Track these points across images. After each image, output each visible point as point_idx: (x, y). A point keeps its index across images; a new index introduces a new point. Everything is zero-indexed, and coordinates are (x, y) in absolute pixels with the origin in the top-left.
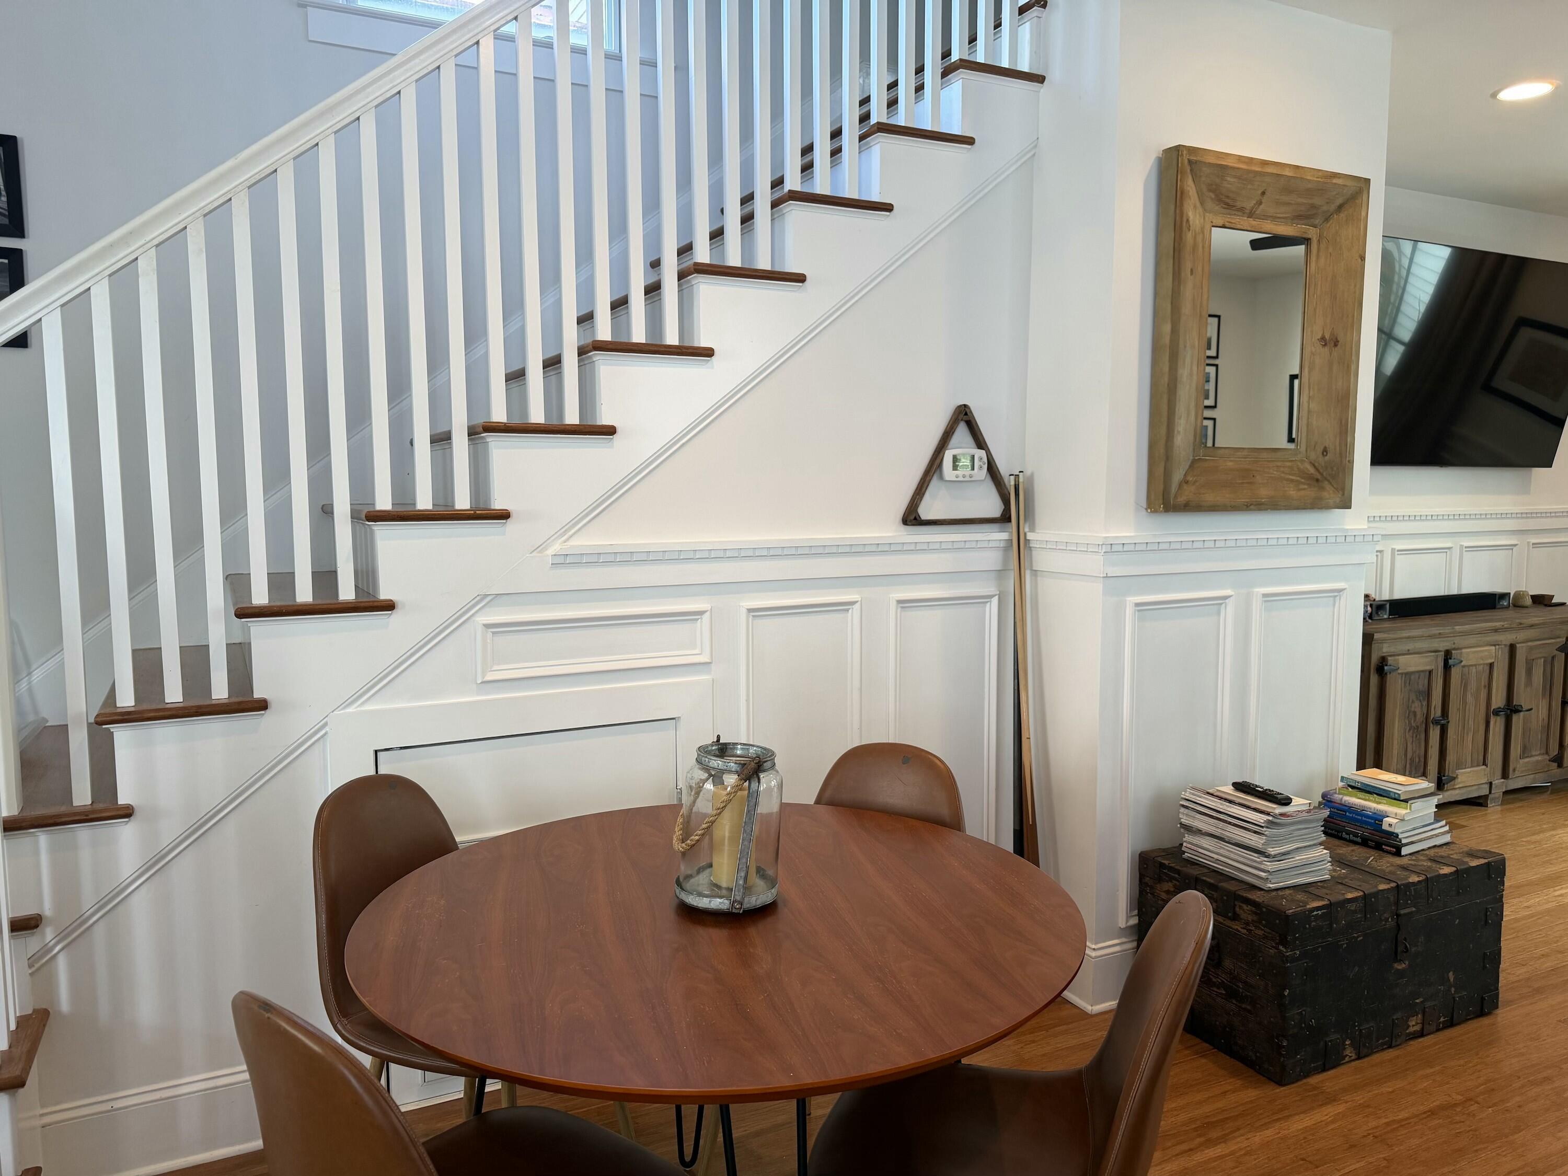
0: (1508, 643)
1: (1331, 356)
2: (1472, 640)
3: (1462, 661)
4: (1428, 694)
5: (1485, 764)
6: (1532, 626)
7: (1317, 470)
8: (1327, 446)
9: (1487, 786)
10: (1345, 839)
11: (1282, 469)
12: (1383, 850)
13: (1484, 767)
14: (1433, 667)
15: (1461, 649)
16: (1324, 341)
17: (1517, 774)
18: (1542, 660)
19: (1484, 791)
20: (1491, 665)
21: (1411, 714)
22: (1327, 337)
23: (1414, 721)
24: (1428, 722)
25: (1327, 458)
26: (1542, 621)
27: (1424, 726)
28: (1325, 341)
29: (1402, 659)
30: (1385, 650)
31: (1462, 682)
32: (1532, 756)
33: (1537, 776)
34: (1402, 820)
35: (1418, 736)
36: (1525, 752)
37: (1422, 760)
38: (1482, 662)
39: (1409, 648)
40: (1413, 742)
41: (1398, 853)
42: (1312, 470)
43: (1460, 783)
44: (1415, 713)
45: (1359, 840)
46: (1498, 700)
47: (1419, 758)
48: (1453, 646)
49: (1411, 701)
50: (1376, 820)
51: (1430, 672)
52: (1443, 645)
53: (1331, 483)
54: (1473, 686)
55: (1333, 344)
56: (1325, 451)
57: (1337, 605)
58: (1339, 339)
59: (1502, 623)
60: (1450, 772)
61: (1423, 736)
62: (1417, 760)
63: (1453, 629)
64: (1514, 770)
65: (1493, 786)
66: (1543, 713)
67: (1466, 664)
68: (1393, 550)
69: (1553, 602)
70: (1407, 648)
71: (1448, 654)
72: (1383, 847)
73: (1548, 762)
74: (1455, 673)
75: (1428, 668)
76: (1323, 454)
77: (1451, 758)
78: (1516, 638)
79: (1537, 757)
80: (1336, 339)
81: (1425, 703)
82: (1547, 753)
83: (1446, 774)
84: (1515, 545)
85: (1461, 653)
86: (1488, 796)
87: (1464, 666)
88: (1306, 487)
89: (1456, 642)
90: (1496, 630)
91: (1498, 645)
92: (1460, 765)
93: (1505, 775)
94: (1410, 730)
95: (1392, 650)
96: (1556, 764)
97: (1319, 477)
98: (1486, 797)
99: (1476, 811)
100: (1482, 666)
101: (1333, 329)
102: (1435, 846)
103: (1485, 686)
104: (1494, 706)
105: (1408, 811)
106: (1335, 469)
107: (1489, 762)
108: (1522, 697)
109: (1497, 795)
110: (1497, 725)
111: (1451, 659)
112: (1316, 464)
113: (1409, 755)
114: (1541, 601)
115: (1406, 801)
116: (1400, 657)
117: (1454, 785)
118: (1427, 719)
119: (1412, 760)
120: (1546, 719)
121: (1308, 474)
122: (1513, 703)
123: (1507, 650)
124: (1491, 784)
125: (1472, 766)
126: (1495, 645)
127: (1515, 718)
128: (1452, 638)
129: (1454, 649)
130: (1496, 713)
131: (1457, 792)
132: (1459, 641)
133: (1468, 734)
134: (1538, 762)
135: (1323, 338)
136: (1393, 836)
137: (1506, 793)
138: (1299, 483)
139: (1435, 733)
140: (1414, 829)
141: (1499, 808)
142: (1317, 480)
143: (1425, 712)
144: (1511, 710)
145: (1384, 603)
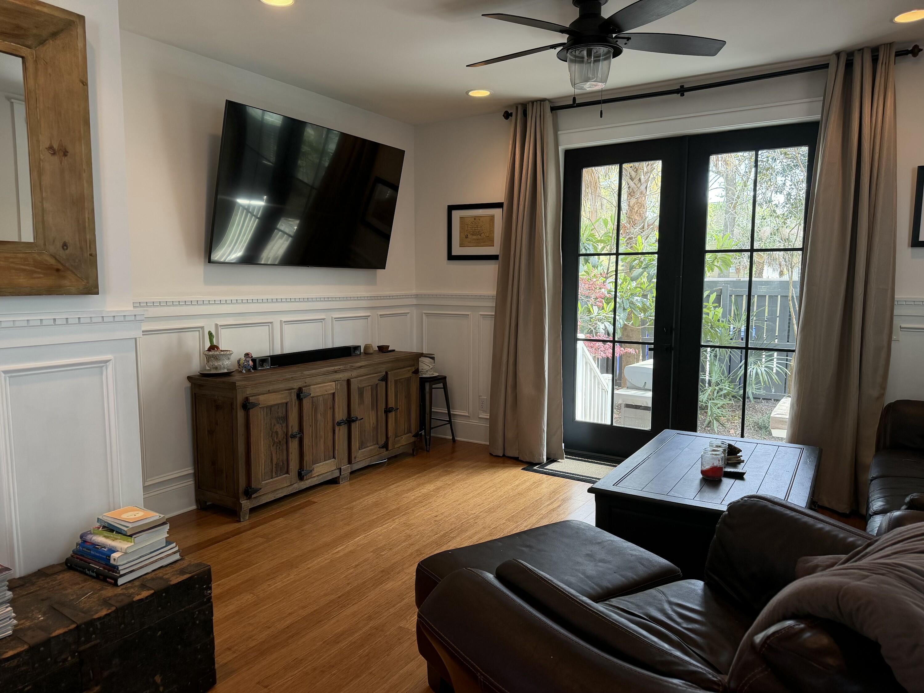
0: (346, 379)
1: (61, 163)
2: (319, 379)
3: (311, 394)
4: (286, 418)
5: (334, 457)
6: (361, 367)
7: (58, 261)
8: (67, 241)
9: (338, 471)
10: (87, 575)
11: (11, 260)
12: (107, 582)
13: (333, 459)
14: (288, 400)
15: (310, 386)
16: (52, 150)
17: (357, 460)
18: (370, 387)
19: (336, 474)
20: (334, 394)
21: (274, 434)
22: (56, 146)
23: (276, 439)
24: (288, 437)
25: (67, 252)
26: (367, 364)
27: (285, 440)
28: (54, 150)
29: (261, 398)
30: (248, 392)
31: (312, 408)
32: (368, 447)
33: (373, 458)
34: (126, 553)
35: (281, 448)
36: (362, 445)
37: (285, 463)
38: (326, 393)
39: (270, 389)
40: (277, 452)
41: (116, 584)
42: (52, 261)
43: (316, 473)
44: (277, 433)
45: (94, 574)
46: (341, 415)
47: (283, 463)
48: (305, 384)
49: (273, 425)
50: (107, 556)
51: (287, 403)
52: (296, 385)
53: (73, 273)
54: (321, 408)
55: (62, 154)
56: (65, 246)
57: (104, 373)
58: (68, 150)
59: (339, 367)
60: (308, 467)
61: (285, 447)
62: (281, 464)
63: (303, 373)
64: (355, 458)
65: (342, 470)
66: (373, 420)
67: (314, 395)
68: (281, 321)
69: (389, 349)
70: (268, 389)
71: (300, 390)
72: (108, 580)
73: (378, 449)
74: (306, 403)
75: (284, 401)
76: (64, 249)
77: (307, 458)
78: (351, 375)
79: (371, 448)
80: (65, 149)
81: (284, 425)
82: (377, 444)
83: (305, 469)
84: (369, 316)
85: (310, 388)
86: (339, 477)
87: (313, 397)
88: (42, 276)
89: (306, 381)
90: (336, 372)
91: (337, 381)
92: (315, 462)
93: (350, 462)
94: (273, 445)
95: (255, 391)
96: (385, 449)
97: (60, 267)
98: (338, 478)
99: (331, 489)
100: (327, 395)
101: (61, 140)
102: (162, 567)
103: (330, 408)
104: (337, 419)
105: (133, 544)
106: (77, 261)
107: (336, 456)
108: (357, 412)
109: (346, 475)
110: (342, 432)
111: (302, 393)
112: (57, 257)
113: (274, 462)
114: (383, 349)
115: (131, 536)
116: (260, 396)
117: (312, 475)
118: (287, 435)
119: (277, 464)
120: (375, 423)
121: (47, 265)
122: (351, 416)
123: (345, 384)
124: (340, 469)
125: (325, 461)
126: (335, 381)
127: (353, 425)
128: (304, 379)
129: (306, 386)
130: (339, 424)
131: (315, 479)
132: (308, 381)
133: (320, 440)
134: (371, 450)
135: (51, 148)
136: (115, 568)
137: (352, 473)
138: (33, 272)
139: (294, 445)
140: (141, 557)
141: (348, 483)
142: (58, 270)
143: (285, 431)
144: (350, 421)
145: (267, 358)
